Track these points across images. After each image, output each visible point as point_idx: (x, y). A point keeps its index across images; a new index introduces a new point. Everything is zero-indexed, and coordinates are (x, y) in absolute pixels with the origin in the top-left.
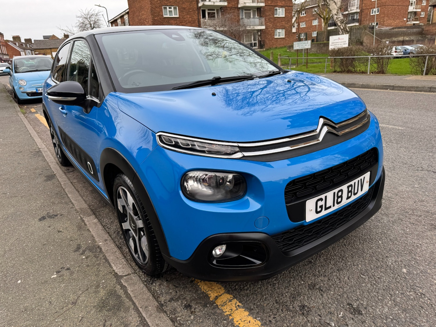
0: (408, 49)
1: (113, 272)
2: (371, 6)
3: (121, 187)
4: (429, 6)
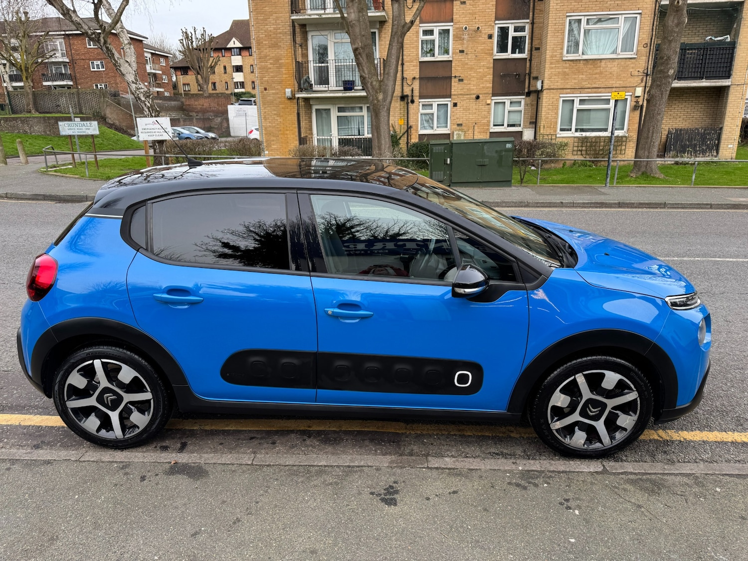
0: (182, 133)
1: (591, 473)
2: (87, 56)
3: (584, 373)
4: (171, 68)
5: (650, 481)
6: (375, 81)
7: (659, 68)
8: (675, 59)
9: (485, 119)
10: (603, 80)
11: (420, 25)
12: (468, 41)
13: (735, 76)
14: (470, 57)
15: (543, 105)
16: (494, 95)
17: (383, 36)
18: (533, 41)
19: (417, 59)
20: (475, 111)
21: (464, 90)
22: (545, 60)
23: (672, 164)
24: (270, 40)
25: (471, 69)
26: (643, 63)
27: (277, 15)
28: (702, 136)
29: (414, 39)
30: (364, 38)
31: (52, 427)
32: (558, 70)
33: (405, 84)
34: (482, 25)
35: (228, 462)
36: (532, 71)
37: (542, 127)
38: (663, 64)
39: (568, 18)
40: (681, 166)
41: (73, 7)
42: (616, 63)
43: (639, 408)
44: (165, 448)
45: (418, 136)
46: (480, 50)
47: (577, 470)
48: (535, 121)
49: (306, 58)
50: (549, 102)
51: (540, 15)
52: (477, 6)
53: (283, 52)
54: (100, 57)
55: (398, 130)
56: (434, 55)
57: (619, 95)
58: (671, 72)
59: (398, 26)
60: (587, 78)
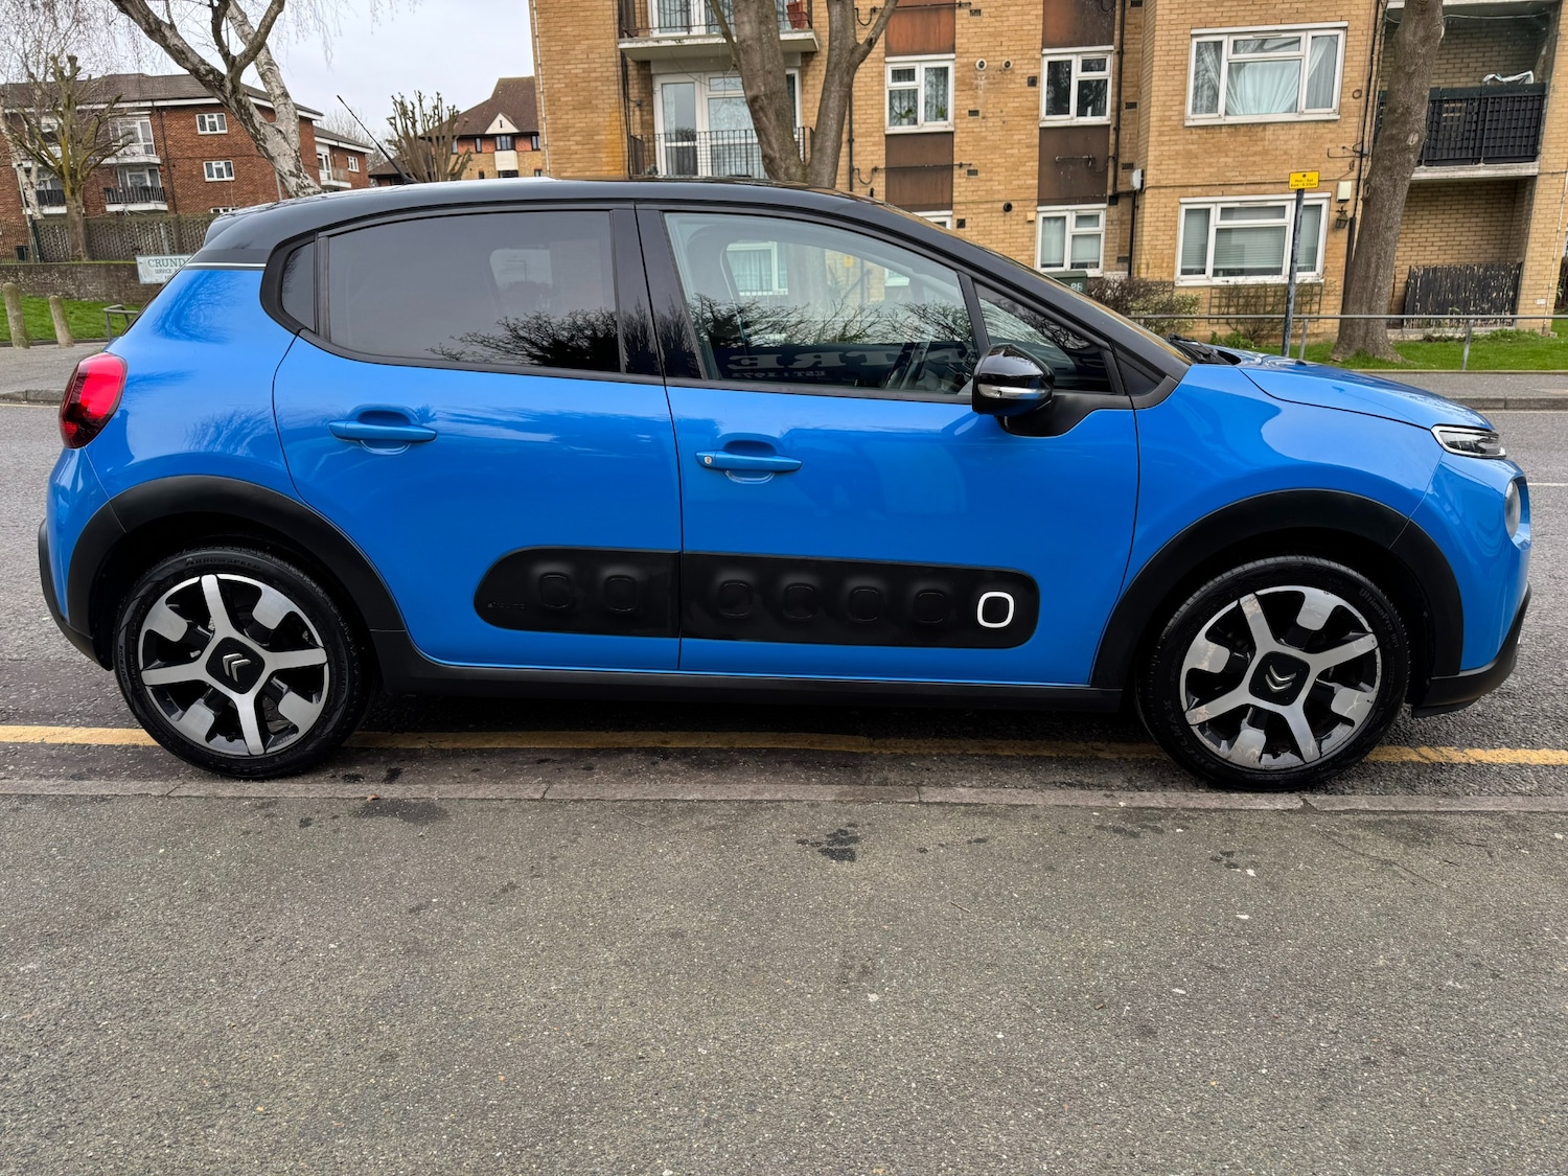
1: (1280, 813)
2: (198, 152)
3: (1259, 593)
4: (370, 176)
5: (1409, 824)
6: (795, 165)
7: (1388, 133)
8: (1422, 112)
9: (1025, 253)
10: (1271, 167)
11: (888, 59)
12: (987, 91)
13: (1547, 156)
14: (991, 124)
15: (1145, 220)
16: (1041, 202)
17: (810, 82)
18: (1123, 89)
19: (881, 129)
20: (1003, 236)
21: (979, 193)
22: (1149, 127)
23: (1420, 341)
24: (575, 94)
25: (994, 148)
26: (1353, 131)
27: (590, 42)
28: (1479, 281)
29: (875, 88)
30: (770, 78)
31: (113, 746)
32: (1177, 148)
33: (856, 181)
34: (1015, 57)
35: (491, 796)
36: (1121, 150)
37: (1143, 266)
38: (1397, 122)
39: (1195, 40)
40: (1437, 343)
41: (170, 17)
42: (1296, 131)
43: (1379, 673)
44: (355, 779)
45: (883, 290)
46: (1011, 109)
47: (1248, 807)
48: (1128, 255)
49: (650, 131)
50: (1157, 215)
51: (1137, 36)
52: (1004, 19)
53: (601, 120)
54: (223, 154)
55: (842, 279)
56: (915, 122)
57: (1306, 179)
58: (1413, 139)
59: (841, 50)
60: (1236, 164)
